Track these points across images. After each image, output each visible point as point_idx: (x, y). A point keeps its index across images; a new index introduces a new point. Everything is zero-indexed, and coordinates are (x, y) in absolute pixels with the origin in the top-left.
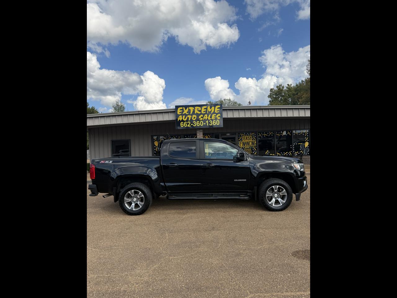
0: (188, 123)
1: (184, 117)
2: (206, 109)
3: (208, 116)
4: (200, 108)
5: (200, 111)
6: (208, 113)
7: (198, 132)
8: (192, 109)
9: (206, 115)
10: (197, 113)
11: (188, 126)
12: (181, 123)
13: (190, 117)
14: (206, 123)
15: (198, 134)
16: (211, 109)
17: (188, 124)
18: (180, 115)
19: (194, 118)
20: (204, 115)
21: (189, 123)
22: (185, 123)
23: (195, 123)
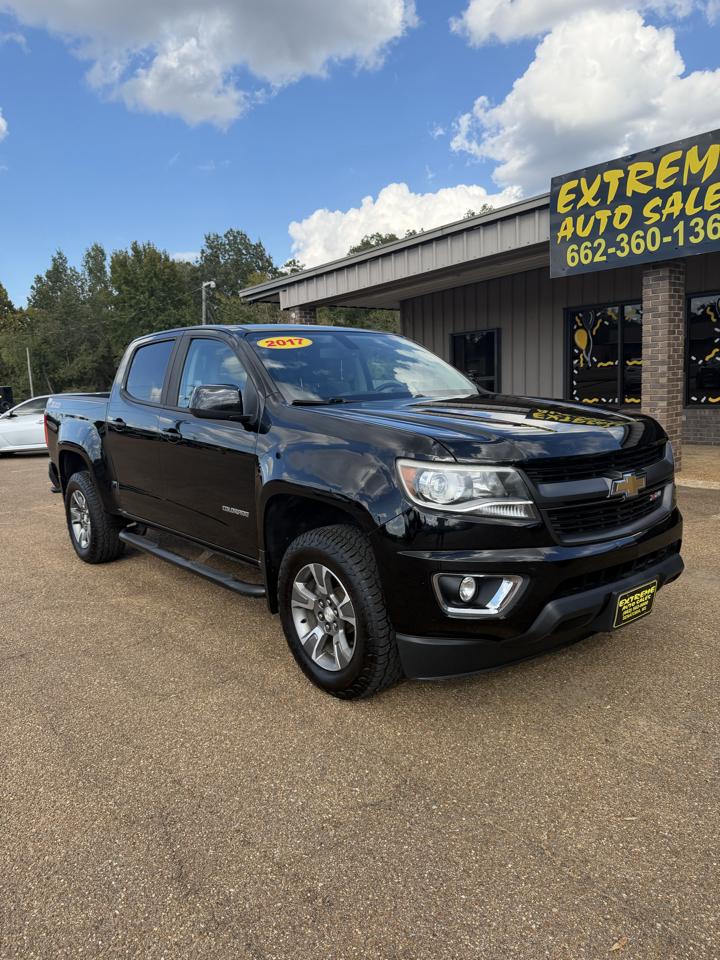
0: (596, 245)
1: (581, 219)
2: (680, 163)
3: (684, 200)
4: (648, 167)
5: (651, 181)
6: (685, 183)
7: (648, 280)
8: (613, 177)
9: (677, 196)
10: (634, 192)
11: (598, 259)
12: (570, 249)
13: (603, 215)
14: (676, 236)
15: (647, 293)
16: (700, 159)
17: (595, 251)
18: (567, 214)
19: (624, 216)
20: (665, 195)
21: (600, 245)
22: (586, 248)
23: (623, 244)
